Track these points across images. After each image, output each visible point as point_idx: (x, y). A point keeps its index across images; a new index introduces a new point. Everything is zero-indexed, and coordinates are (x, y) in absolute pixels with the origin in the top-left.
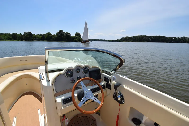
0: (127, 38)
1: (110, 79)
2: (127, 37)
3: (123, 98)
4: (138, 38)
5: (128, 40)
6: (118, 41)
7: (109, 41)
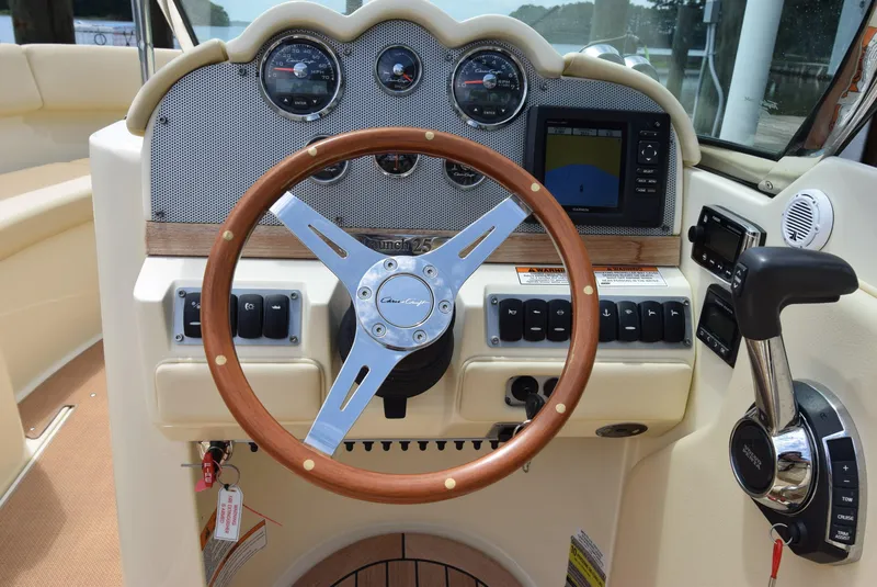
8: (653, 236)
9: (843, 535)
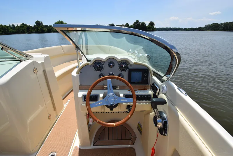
0: (214, 26)
1: (159, 89)
2: (215, 24)
3: (166, 127)
4: (230, 25)
5: (215, 28)
6: (200, 29)
7: (185, 29)
8: (147, 85)
9: (166, 133)
